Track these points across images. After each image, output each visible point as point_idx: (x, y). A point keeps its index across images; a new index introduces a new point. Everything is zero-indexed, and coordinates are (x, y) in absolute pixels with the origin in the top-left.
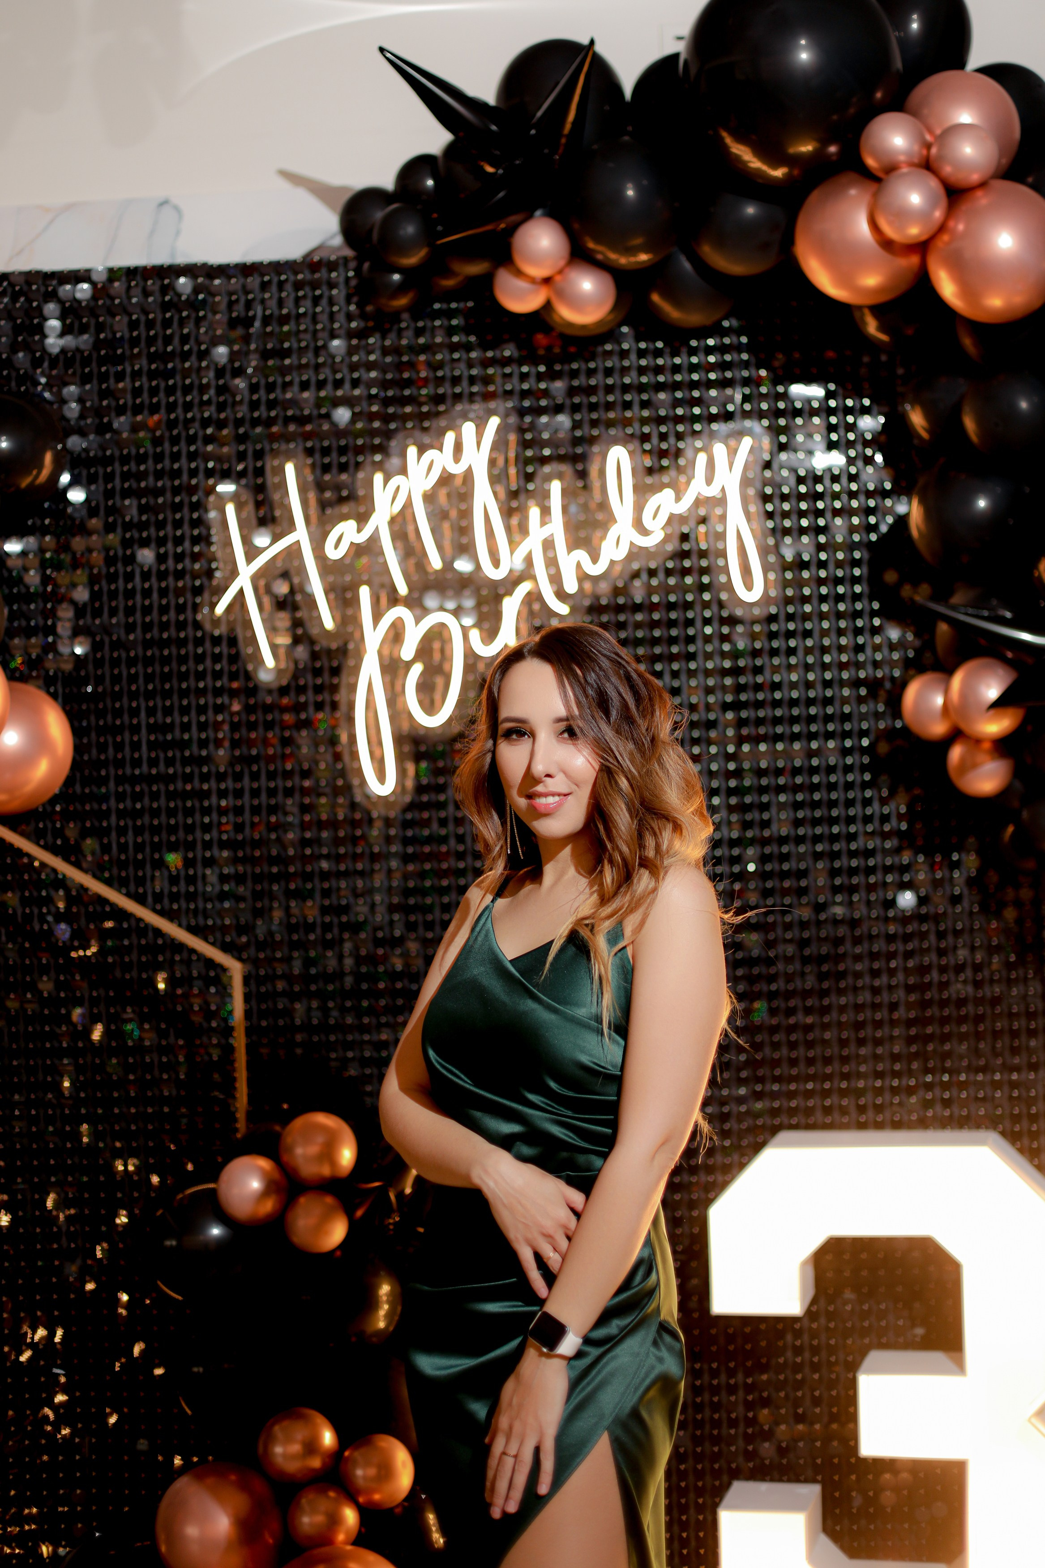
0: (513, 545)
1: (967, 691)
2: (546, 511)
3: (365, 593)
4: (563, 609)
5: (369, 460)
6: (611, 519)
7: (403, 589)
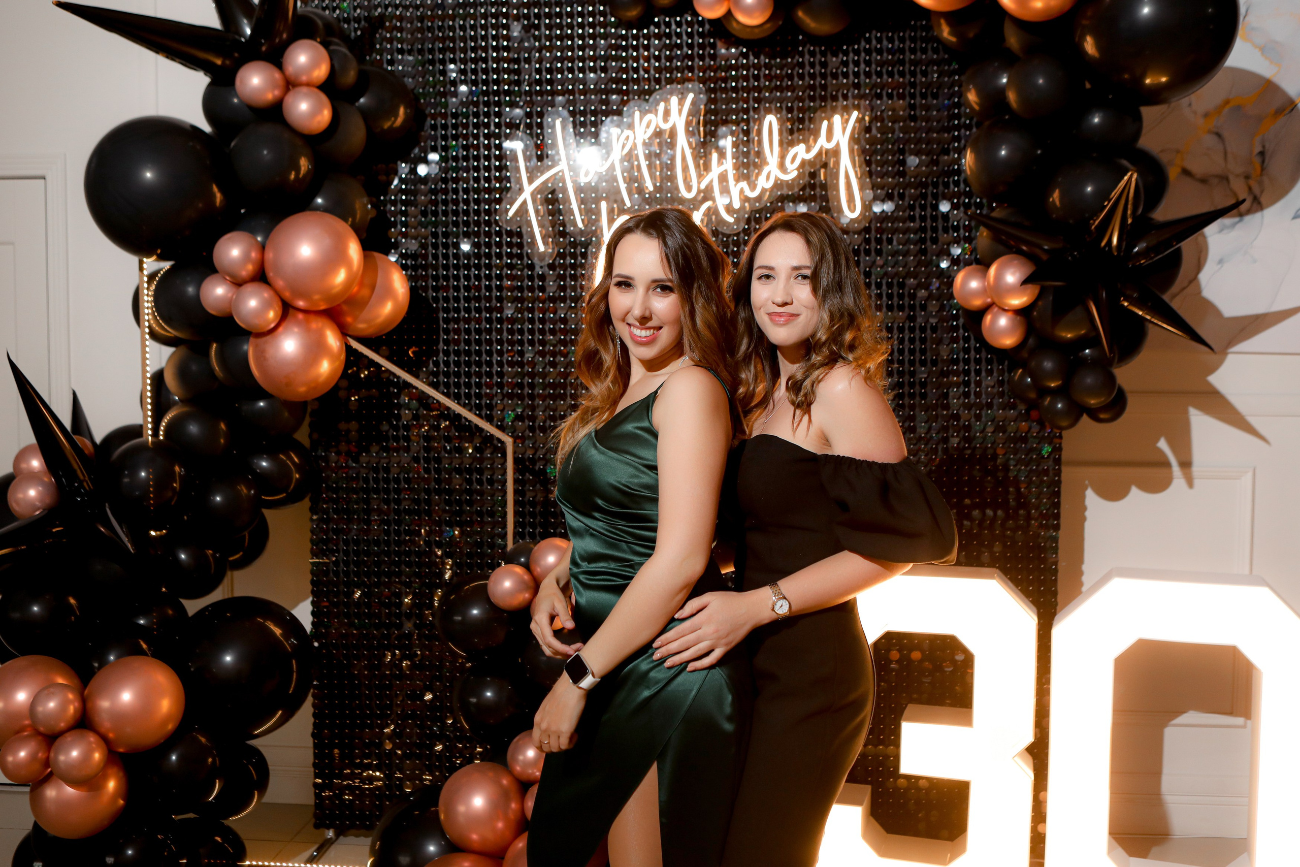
0: (700, 177)
1: (999, 276)
2: (722, 155)
3: (604, 205)
4: (730, 220)
5: (609, 119)
6: (765, 162)
7: (628, 204)
